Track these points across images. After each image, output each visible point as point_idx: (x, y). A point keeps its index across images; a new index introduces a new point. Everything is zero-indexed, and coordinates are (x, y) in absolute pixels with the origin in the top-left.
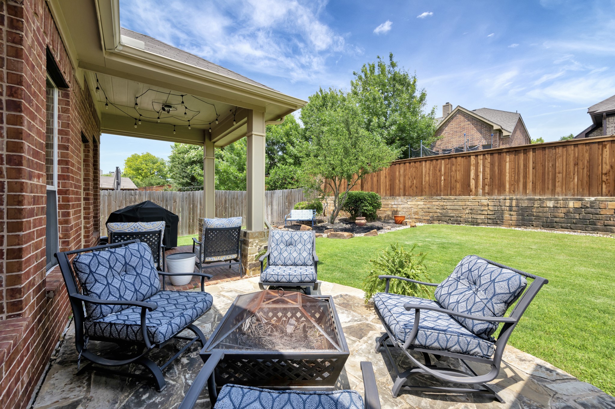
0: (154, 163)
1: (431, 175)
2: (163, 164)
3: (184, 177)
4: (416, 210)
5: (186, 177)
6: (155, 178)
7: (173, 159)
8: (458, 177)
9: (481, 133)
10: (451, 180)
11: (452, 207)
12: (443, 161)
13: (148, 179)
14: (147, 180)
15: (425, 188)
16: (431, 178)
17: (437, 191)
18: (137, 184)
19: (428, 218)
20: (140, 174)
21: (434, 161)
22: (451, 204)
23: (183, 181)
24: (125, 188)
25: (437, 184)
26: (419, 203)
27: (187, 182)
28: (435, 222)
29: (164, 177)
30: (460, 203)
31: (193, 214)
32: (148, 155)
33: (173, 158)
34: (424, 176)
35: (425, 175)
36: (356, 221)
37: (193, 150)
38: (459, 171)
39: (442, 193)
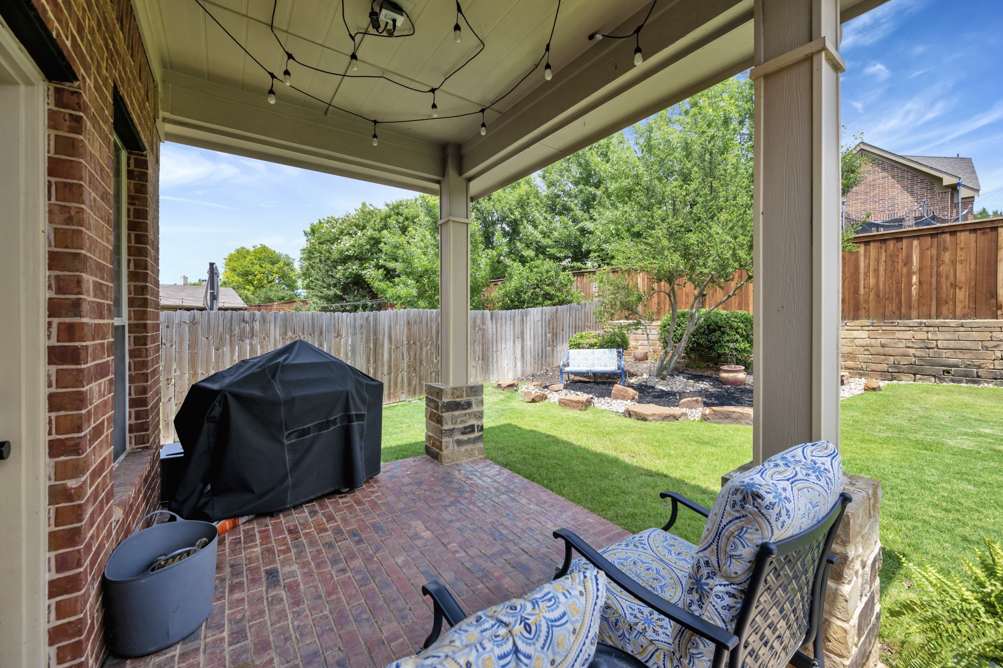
0: (273, 263)
1: (882, 273)
2: (288, 265)
3: (330, 285)
4: (849, 350)
5: (335, 285)
6: (275, 288)
7: (309, 254)
8: (961, 277)
9: (912, 194)
10: (938, 283)
11: (952, 344)
12: (916, 242)
13: (264, 290)
14: (262, 293)
15: (867, 301)
16: (882, 279)
17: (899, 308)
18: (246, 299)
19: (884, 367)
20: (251, 282)
21: (891, 244)
22: (948, 336)
23: (329, 292)
24: (227, 305)
25: (899, 293)
26: (856, 334)
27: (335, 294)
28: (902, 376)
29: (292, 286)
30: (975, 335)
31: (375, 362)
32: (264, 248)
33: (310, 252)
34: (862, 276)
35: (866, 275)
36: (724, 375)
37: (347, 237)
38: (961, 262)
39: (914, 313)
